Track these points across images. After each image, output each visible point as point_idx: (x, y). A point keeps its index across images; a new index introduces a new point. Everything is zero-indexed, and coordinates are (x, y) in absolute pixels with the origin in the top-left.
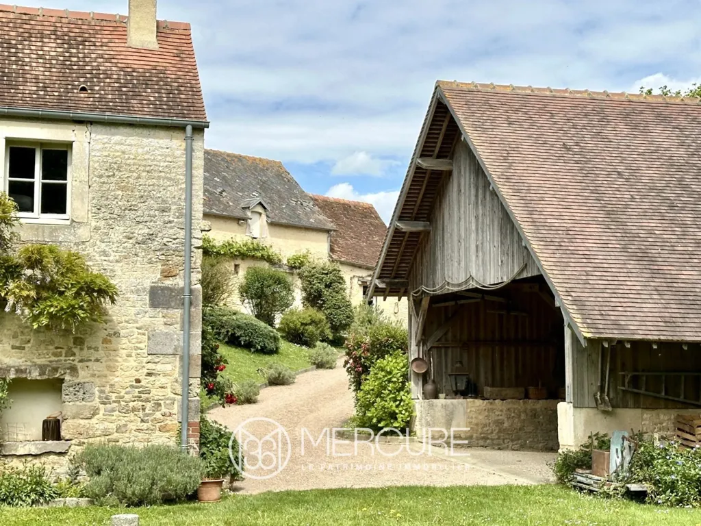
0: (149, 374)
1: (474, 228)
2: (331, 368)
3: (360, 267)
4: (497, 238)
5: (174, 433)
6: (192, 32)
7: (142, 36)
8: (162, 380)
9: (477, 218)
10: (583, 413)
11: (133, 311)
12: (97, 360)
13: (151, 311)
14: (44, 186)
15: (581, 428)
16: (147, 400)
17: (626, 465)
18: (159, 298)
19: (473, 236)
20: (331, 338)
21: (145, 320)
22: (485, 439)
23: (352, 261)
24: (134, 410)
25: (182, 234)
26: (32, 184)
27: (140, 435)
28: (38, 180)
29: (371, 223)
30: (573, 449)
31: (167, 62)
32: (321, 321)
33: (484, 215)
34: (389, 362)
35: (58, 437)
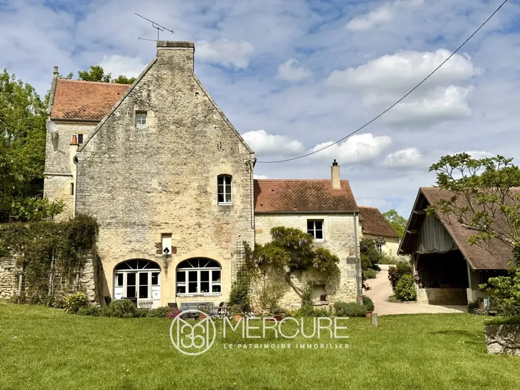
0: (348, 282)
1: (435, 232)
2: (374, 278)
3: (375, 235)
4: (443, 237)
5: (356, 299)
6: (349, 183)
7: (336, 185)
8: (351, 284)
9: (436, 230)
10: (475, 291)
11: (342, 265)
12: (334, 279)
13: (347, 265)
14: (316, 231)
15: (475, 295)
16: (348, 290)
17: (489, 306)
18: (349, 261)
19: (435, 236)
20: (372, 266)
21: (346, 267)
22: (441, 301)
23: (372, 233)
24: (345, 292)
25: (354, 243)
26: (313, 231)
27: (347, 299)
28: (315, 230)
29: (377, 216)
30: (472, 302)
31: (344, 193)
32: (367, 260)
33: (438, 230)
34: (406, 276)
35: (325, 300)
